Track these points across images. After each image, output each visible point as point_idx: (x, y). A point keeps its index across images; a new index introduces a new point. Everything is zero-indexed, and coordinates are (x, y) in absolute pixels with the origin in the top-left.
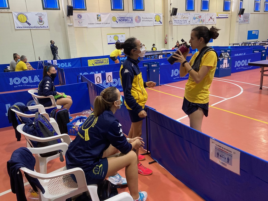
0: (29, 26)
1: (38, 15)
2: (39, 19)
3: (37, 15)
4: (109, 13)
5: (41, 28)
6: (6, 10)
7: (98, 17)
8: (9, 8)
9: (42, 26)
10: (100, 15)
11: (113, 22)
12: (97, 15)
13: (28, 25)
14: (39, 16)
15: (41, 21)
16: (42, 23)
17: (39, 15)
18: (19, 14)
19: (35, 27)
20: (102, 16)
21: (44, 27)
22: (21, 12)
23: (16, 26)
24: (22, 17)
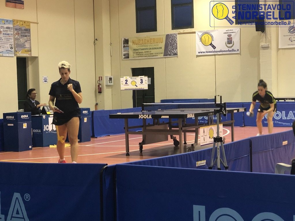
0: (214, 50)
1: (227, 33)
2: (228, 39)
3: (225, 33)
5: (228, 53)
6: (189, 30)
8: (193, 27)
9: (230, 49)
13: (211, 49)
14: (228, 35)
15: (230, 41)
16: (231, 45)
17: (229, 33)
18: (202, 34)
19: (221, 51)
21: (233, 50)
22: (205, 30)
23: (198, 50)
24: (207, 38)
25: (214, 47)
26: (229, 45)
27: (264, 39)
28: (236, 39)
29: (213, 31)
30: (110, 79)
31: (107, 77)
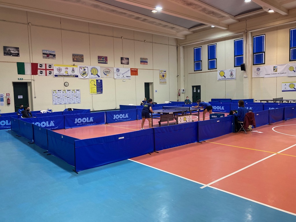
1: (231, 71)
2: (231, 73)
4: (286, 64)
6: (215, 70)
7: (275, 69)
8: (216, 69)
9: (232, 78)
10: (276, 67)
11: (290, 72)
12: (274, 67)
13: (224, 78)
15: (232, 74)
18: (220, 72)
19: (228, 79)
20: (278, 67)
22: (222, 70)
23: (218, 78)
24: (222, 73)
25: (225, 77)
26: (231, 76)
27: (245, 74)
28: (234, 74)
29: (225, 70)
30: (184, 90)
31: (182, 89)
